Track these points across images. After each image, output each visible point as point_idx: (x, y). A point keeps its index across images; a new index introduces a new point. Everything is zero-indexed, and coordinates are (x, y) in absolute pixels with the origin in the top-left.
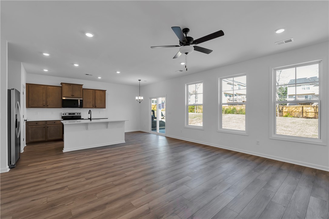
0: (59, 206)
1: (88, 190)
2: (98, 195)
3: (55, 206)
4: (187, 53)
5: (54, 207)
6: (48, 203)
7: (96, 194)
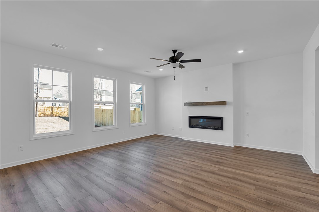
0: (262, 199)
1: (230, 194)
2: (228, 185)
3: (266, 202)
4: (174, 68)
5: (268, 201)
6: (272, 209)
7: (227, 187)
